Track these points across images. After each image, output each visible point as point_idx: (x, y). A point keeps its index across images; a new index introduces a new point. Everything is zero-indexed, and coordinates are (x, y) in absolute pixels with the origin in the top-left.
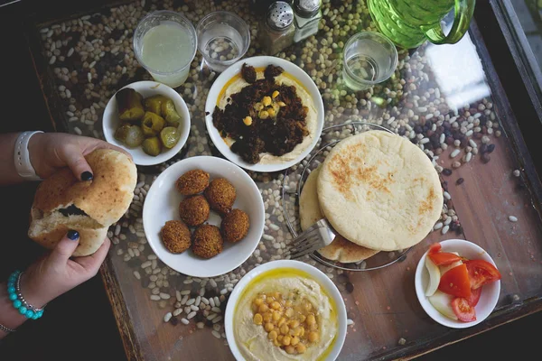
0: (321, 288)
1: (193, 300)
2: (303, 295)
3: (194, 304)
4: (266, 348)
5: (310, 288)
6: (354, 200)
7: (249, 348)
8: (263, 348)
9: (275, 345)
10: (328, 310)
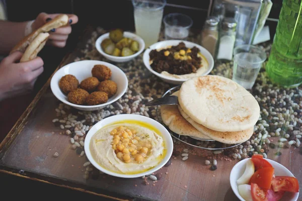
0: (163, 142)
1: (75, 121)
2: (150, 139)
3: (74, 123)
4: (106, 147)
5: (157, 138)
6: (200, 93)
7: (96, 143)
8: (105, 146)
9: (113, 148)
10: (160, 154)
